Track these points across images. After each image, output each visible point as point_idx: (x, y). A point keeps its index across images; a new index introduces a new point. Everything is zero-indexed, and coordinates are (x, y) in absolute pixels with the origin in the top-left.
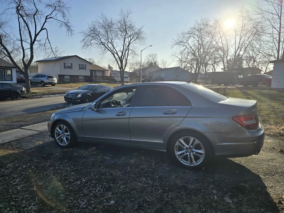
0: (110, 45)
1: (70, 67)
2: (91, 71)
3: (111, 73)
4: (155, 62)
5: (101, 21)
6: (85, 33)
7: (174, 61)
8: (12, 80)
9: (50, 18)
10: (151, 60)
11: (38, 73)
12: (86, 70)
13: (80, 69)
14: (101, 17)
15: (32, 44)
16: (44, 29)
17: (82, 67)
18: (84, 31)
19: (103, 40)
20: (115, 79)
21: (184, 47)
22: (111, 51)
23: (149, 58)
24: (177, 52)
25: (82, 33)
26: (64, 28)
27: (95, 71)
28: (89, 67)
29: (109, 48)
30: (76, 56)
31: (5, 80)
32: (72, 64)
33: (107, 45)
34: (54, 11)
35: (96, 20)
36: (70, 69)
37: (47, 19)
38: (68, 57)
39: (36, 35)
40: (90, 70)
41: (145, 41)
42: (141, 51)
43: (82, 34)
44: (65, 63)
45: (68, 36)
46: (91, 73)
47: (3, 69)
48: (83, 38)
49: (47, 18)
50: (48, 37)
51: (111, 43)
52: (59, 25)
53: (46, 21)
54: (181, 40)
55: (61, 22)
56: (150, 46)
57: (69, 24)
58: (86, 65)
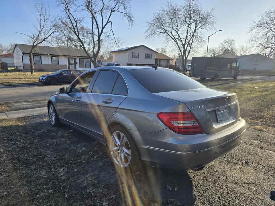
0: (174, 32)
1: (138, 57)
2: (156, 60)
3: (176, 62)
4: (232, 49)
5: (166, 9)
6: (150, 23)
7: (253, 47)
8: (90, 68)
9: (115, 11)
10: (226, 46)
11: (112, 62)
12: (151, 58)
13: (145, 58)
14: (167, 4)
15: (99, 36)
16: (109, 22)
17: (148, 56)
18: (149, 20)
19: (167, 29)
20: (180, 68)
21: (267, 30)
22: (174, 39)
23: (225, 44)
24: (257, 36)
25: (147, 22)
26: (127, 20)
27: (160, 60)
28: (154, 56)
29: (173, 36)
30: (143, 46)
31: (85, 68)
32: (139, 54)
33: (171, 33)
34: (117, 4)
35: (161, 8)
36: (137, 59)
37: (112, 13)
38: (137, 47)
39: (103, 28)
40: (155, 58)
41: (215, 26)
42: (209, 37)
43: (147, 24)
44: (133, 53)
45: (129, 27)
46: (155, 62)
47: (84, 58)
48: (148, 28)
49: (112, 11)
50: (112, 29)
51: (176, 31)
52: (122, 17)
53: (111, 15)
54: (264, 21)
55: (124, 14)
56: (220, 31)
57: (130, 15)
58: (151, 54)
